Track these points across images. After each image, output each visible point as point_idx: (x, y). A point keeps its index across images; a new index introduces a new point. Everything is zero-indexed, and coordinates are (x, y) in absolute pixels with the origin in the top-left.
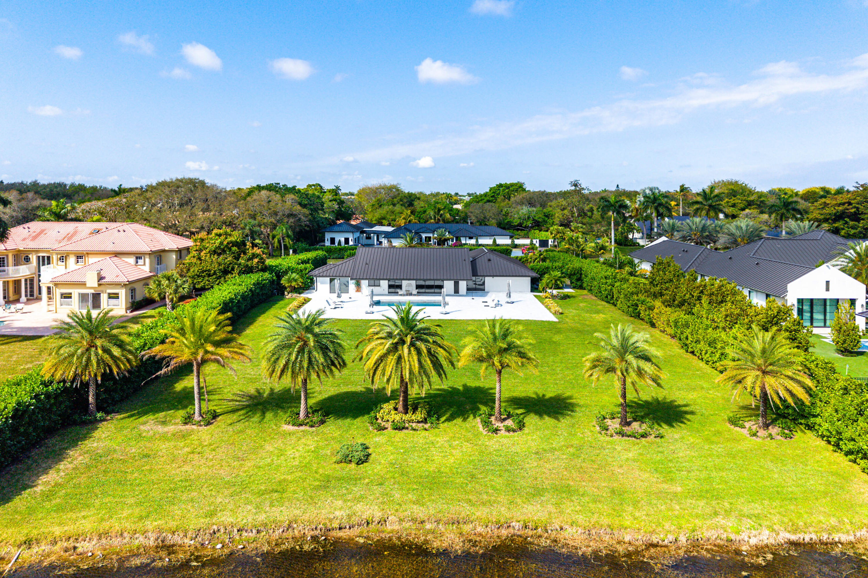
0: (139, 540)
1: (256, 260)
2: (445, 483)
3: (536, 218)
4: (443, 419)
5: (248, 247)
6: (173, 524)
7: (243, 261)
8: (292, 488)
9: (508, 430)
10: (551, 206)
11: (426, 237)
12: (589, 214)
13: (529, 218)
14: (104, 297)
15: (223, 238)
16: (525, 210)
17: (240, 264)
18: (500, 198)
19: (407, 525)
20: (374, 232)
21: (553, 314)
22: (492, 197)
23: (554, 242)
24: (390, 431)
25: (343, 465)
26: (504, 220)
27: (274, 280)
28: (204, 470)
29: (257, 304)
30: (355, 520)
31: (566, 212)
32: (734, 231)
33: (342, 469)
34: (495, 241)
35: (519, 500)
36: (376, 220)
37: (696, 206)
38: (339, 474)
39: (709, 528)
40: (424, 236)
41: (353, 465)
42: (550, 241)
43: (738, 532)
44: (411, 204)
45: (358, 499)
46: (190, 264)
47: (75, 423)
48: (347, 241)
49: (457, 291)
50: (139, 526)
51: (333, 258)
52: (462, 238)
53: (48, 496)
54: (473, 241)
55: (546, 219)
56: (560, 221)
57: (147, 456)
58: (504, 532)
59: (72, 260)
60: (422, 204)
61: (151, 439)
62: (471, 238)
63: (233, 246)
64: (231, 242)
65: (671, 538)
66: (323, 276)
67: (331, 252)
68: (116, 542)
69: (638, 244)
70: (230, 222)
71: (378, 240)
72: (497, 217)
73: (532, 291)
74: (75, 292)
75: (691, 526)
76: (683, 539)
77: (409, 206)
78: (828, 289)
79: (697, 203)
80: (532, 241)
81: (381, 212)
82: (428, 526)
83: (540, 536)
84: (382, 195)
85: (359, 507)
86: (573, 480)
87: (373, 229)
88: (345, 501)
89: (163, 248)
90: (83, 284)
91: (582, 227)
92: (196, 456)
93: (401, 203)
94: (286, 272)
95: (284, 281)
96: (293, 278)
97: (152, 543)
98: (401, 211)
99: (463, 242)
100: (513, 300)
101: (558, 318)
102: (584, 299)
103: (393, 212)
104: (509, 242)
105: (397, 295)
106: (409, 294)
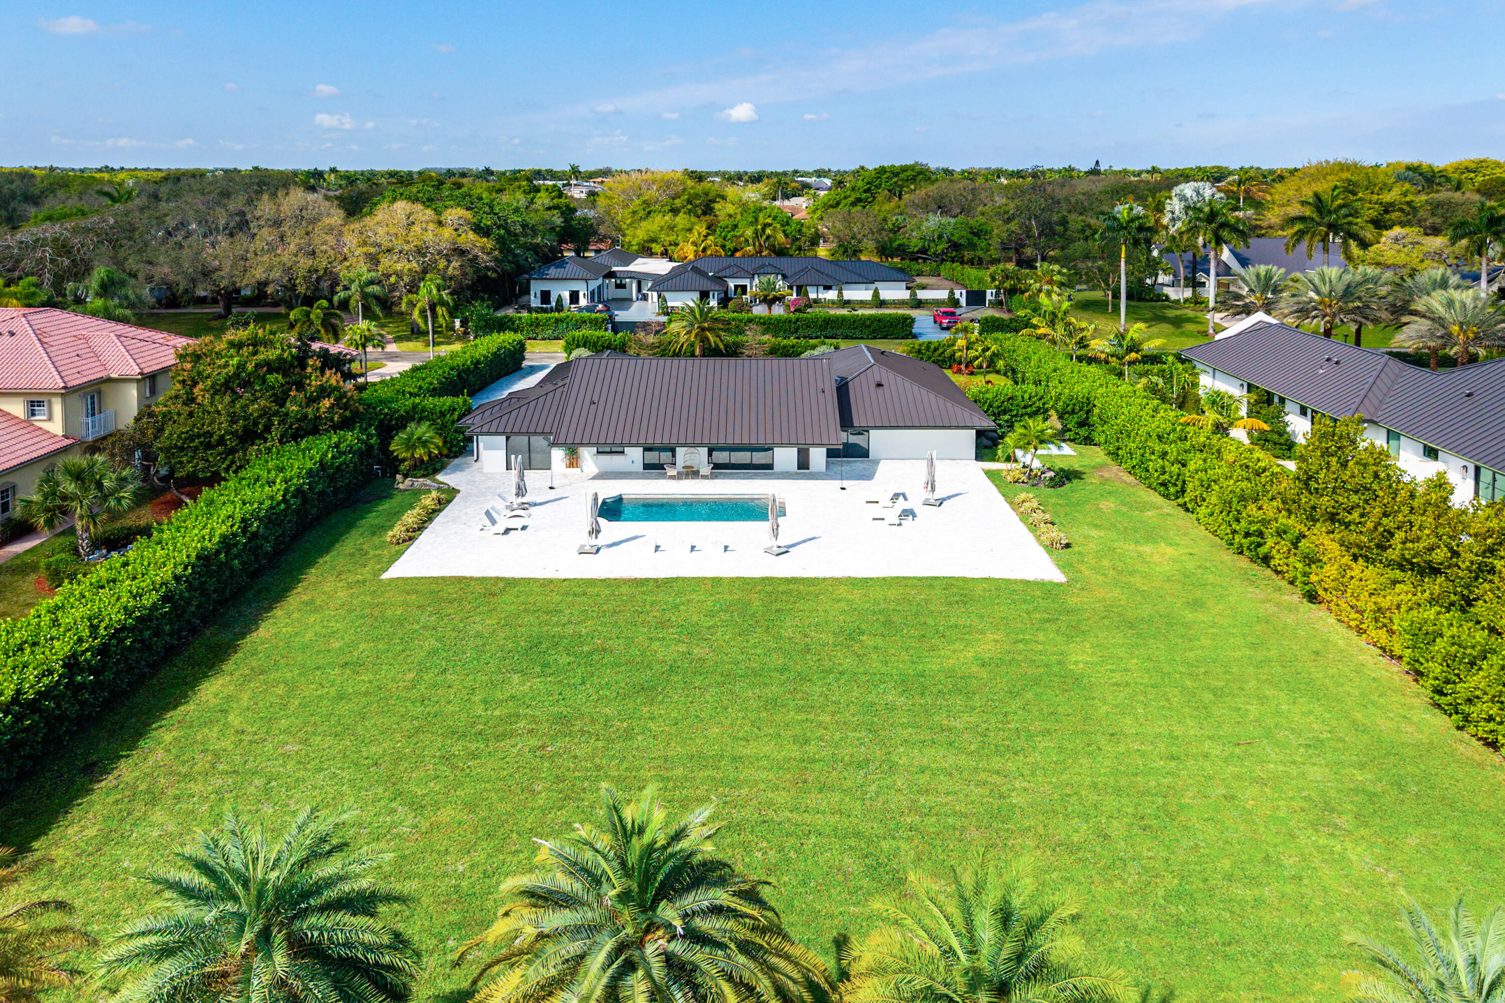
1: (326, 403)
3: (955, 238)
5: (309, 370)
7: (295, 408)
10: (983, 214)
11: (736, 287)
12: (1059, 229)
13: (940, 237)
15: (245, 351)
16: (933, 221)
17: (287, 414)
18: (883, 194)
20: (632, 275)
21: (1046, 547)
22: (865, 191)
23: (997, 294)
26: (891, 241)
27: (370, 447)
29: (318, 519)
31: (1013, 226)
32: (1441, 310)
34: (876, 294)
36: (638, 244)
37: (1298, 227)
40: (732, 284)
42: (989, 292)
44: (708, 210)
46: (166, 416)
48: (574, 296)
49: (803, 463)
51: (544, 339)
52: (809, 288)
54: (832, 295)
55: (975, 239)
56: (1002, 243)
60: (730, 209)
62: (827, 288)
63: (270, 371)
64: (267, 363)
66: (488, 433)
67: (538, 325)
69: (1167, 297)
70: (326, 269)
71: (639, 290)
72: (876, 235)
73: (979, 457)
77: (705, 213)
79: (1302, 219)
80: (952, 293)
81: (649, 227)
84: (652, 193)
87: (631, 268)
89: (103, 374)
91: (1059, 273)
93: (689, 207)
94: (402, 422)
95: (396, 446)
96: (419, 439)
98: (688, 226)
99: (813, 296)
100: (939, 493)
101: (1063, 567)
102: (1105, 481)
103: (672, 228)
104: (905, 295)
105: (664, 476)
106: (692, 473)
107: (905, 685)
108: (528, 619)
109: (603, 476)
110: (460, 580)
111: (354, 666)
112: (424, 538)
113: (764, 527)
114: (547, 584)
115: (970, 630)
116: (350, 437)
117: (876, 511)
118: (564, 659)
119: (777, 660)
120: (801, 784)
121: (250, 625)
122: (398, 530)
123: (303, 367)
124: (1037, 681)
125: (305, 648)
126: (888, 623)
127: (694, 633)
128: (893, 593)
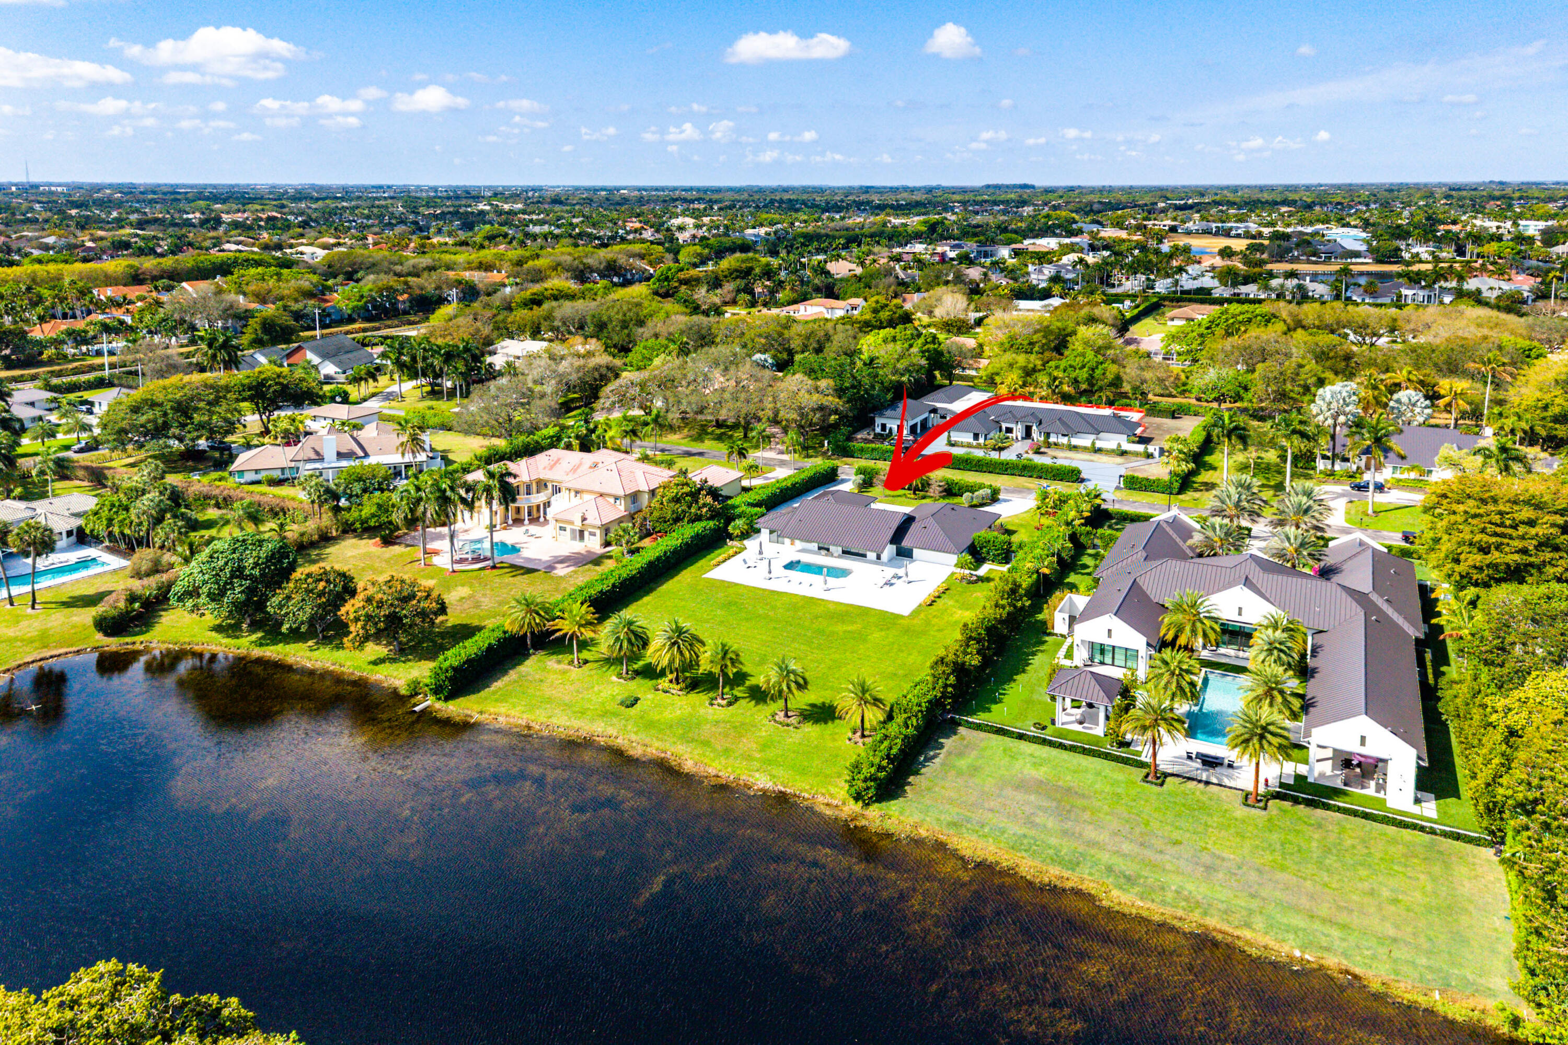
0: (520, 722)
2: (656, 726)
4: (695, 691)
7: (694, 510)
8: (589, 712)
11: (1007, 428)
14: (586, 534)
20: (950, 411)
24: (659, 691)
25: (621, 706)
27: (721, 527)
28: (560, 694)
30: (605, 734)
33: (619, 708)
34: (1095, 443)
35: (679, 743)
38: (615, 710)
40: (1004, 426)
41: (625, 707)
44: (1063, 342)
45: (613, 725)
47: (519, 654)
49: (879, 557)
50: (522, 716)
53: (495, 693)
54: (1065, 440)
57: (542, 680)
59: (573, 493)
61: (548, 670)
62: (1064, 435)
65: (727, 775)
68: (512, 720)
74: (568, 528)
78: (1110, 636)
84: (1017, 330)
85: (611, 729)
87: (954, 404)
88: (608, 725)
89: (638, 489)
90: (571, 523)
95: (730, 528)
96: (738, 527)
97: (524, 723)
99: (1052, 439)
102: (991, 585)
105: (820, 554)
106: (832, 554)
109: (798, 549)
112: (724, 564)
116: (711, 524)
122: (716, 562)
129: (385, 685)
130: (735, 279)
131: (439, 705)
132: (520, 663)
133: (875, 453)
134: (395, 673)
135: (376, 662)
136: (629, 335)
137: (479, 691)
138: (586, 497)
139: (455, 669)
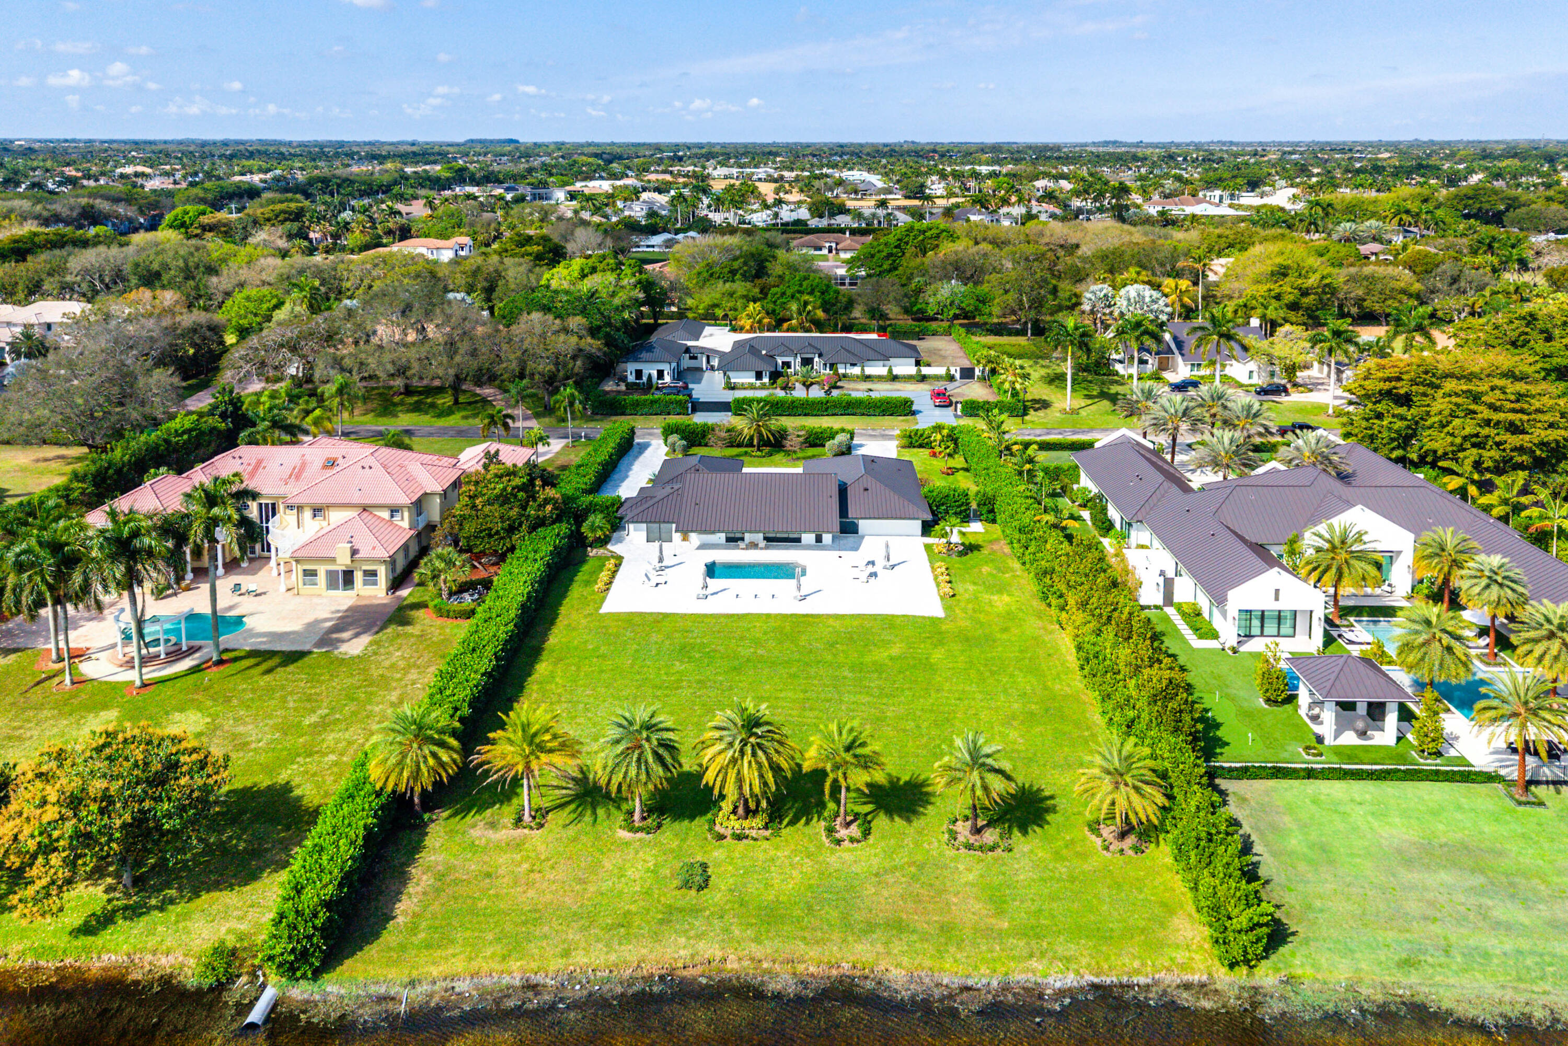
0: (506, 980)
1: (549, 508)
2: (782, 917)
4: (785, 822)
5: (537, 488)
6: (534, 965)
7: (533, 512)
8: (637, 921)
9: (852, 840)
10: (989, 282)
13: (952, 303)
14: (358, 576)
15: (505, 480)
16: (947, 289)
17: (529, 516)
18: (909, 251)
19: (746, 963)
20: (703, 350)
21: (941, 597)
23: (983, 371)
24: (729, 841)
25: (684, 891)
27: (572, 532)
28: (549, 897)
30: (697, 959)
33: (683, 897)
34: (890, 371)
35: (850, 938)
36: (705, 308)
38: (680, 904)
39: (1021, 972)
40: (780, 361)
41: (693, 892)
42: (977, 368)
43: (1045, 976)
44: (761, 269)
45: (700, 936)
46: (462, 516)
48: (661, 374)
49: (819, 539)
50: (505, 966)
51: (642, 415)
52: (839, 365)
53: (413, 929)
54: (856, 371)
55: (980, 306)
57: (488, 875)
58: (834, 972)
59: (308, 514)
60: (779, 270)
61: (485, 850)
62: (853, 365)
64: (516, 486)
65: (984, 981)
66: (637, 522)
67: (638, 405)
71: (708, 362)
72: (900, 302)
73: (923, 533)
74: (322, 570)
75: (1004, 969)
76: (995, 983)
77: (758, 273)
78: (1277, 599)
80: (949, 369)
81: (713, 295)
82: (765, 965)
83: (866, 978)
85: (701, 945)
86: (907, 913)
87: (701, 341)
88: (688, 938)
89: (425, 491)
90: (333, 560)
92: (537, 876)
93: (745, 268)
94: (587, 514)
95: (585, 530)
96: (596, 524)
97: (517, 983)
98: (745, 292)
99: (841, 371)
100: (892, 562)
101: (947, 608)
102: (993, 552)
103: (731, 295)
104: (911, 370)
105: (737, 547)
106: (754, 546)
107: (852, 669)
108: (677, 635)
109: (702, 547)
110: (640, 614)
111: (604, 657)
112: (614, 587)
113: (793, 582)
114: (683, 616)
115: (889, 642)
116: (563, 527)
117: (856, 574)
118: (698, 655)
119: (797, 656)
120: (804, 708)
121: (544, 638)
122: (600, 585)
123: (534, 486)
124: (914, 667)
125: (576, 648)
126: (851, 638)
127: (757, 643)
128: (855, 623)
129: (136, 975)
130: (282, 222)
131: (301, 991)
132: (417, 848)
133: (656, 406)
134: (152, 942)
135: (89, 929)
136: (197, 288)
137: (376, 935)
138: (336, 517)
139: (327, 905)
